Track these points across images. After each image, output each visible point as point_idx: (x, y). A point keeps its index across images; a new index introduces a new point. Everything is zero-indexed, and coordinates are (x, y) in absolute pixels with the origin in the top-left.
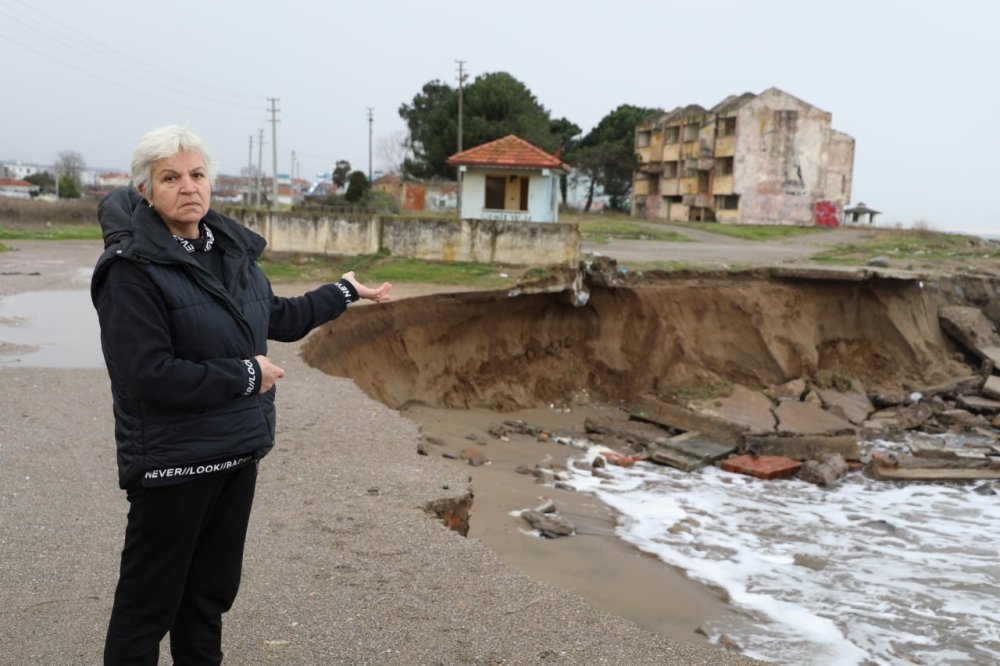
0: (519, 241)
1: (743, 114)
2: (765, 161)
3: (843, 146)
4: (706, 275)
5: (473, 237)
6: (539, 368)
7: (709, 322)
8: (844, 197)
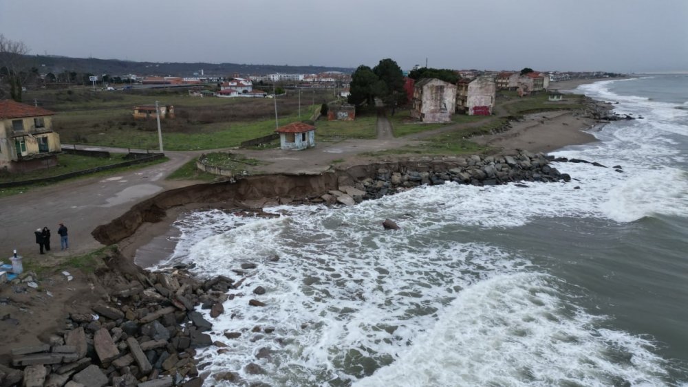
2: (433, 103)
6: (223, 195)
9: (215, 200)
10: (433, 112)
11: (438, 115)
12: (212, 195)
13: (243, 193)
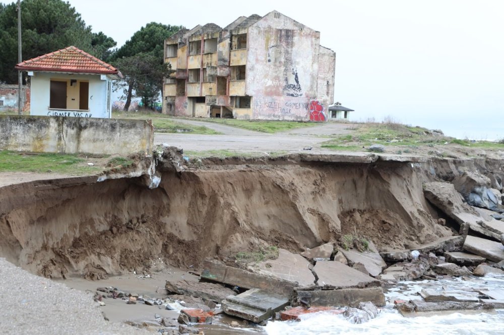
0: (101, 135)
1: (252, 33)
2: (270, 69)
3: (326, 58)
4: (251, 161)
5: (60, 132)
6: (121, 242)
7: (256, 198)
8: (328, 98)
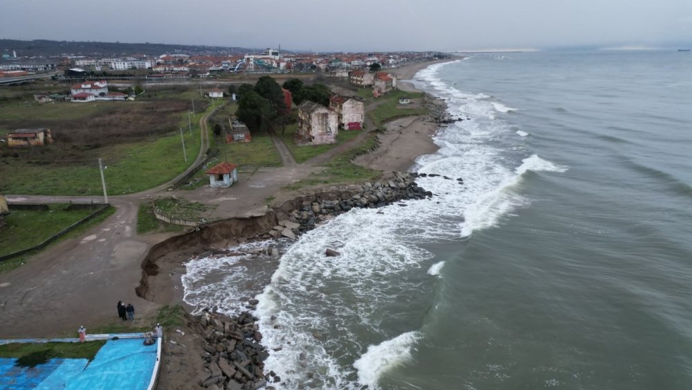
9: (187, 246)
10: (321, 135)
11: (325, 137)
12: (182, 244)
13: (206, 238)
